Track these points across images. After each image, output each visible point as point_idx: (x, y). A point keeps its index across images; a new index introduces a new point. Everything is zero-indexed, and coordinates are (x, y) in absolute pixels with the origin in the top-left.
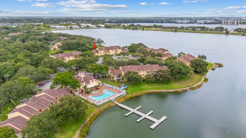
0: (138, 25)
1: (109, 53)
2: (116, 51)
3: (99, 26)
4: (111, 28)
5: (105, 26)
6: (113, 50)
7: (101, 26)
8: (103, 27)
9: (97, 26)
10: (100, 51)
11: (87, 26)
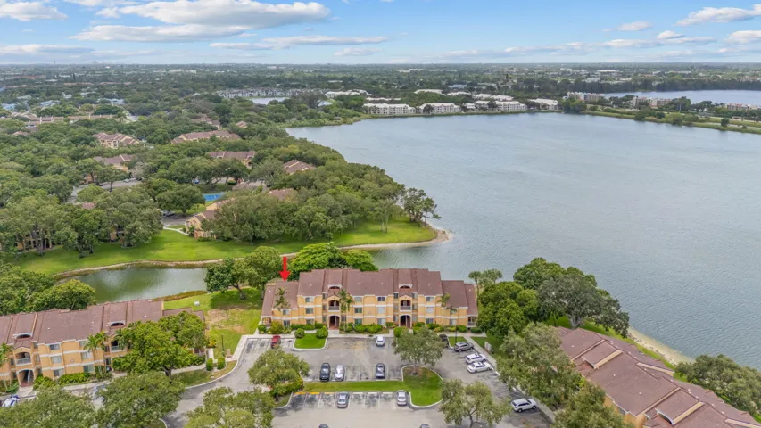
0: (707, 104)
1: (359, 316)
3: (537, 105)
5: (559, 106)
6: (382, 300)
7: (545, 106)
8: (551, 108)
9: (527, 103)
10: (305, 297)
11: (488, 104)
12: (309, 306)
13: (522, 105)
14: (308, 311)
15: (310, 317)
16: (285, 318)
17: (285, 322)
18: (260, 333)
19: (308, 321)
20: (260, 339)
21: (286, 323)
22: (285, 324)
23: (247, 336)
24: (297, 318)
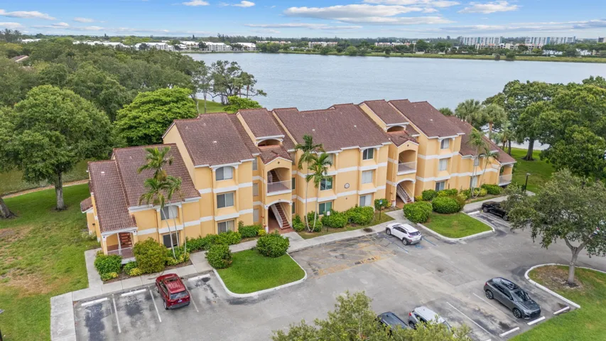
1: (326, 196)
2: (405, 156)
3: (239, 47)
4: (279, 53)
5: (258, 48)
6: (368, 154)
7: (246, 48)
8: (251, 50)
9: (232, 46)
10: (215, 167)
11: (199, 45)
12: (222, 187)
13: (228, 46)
14: (221, 200)
15: (226, 214)
16: (167, 228)
17: (166, 238)
18: (107, 280)
19: (222, 224)
20: (118, 295)
21: (169, 239)
22: (167, 243)
23: (69, 297)
24: (197, 223)
